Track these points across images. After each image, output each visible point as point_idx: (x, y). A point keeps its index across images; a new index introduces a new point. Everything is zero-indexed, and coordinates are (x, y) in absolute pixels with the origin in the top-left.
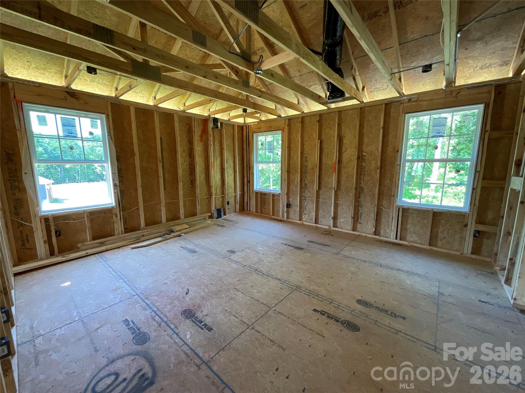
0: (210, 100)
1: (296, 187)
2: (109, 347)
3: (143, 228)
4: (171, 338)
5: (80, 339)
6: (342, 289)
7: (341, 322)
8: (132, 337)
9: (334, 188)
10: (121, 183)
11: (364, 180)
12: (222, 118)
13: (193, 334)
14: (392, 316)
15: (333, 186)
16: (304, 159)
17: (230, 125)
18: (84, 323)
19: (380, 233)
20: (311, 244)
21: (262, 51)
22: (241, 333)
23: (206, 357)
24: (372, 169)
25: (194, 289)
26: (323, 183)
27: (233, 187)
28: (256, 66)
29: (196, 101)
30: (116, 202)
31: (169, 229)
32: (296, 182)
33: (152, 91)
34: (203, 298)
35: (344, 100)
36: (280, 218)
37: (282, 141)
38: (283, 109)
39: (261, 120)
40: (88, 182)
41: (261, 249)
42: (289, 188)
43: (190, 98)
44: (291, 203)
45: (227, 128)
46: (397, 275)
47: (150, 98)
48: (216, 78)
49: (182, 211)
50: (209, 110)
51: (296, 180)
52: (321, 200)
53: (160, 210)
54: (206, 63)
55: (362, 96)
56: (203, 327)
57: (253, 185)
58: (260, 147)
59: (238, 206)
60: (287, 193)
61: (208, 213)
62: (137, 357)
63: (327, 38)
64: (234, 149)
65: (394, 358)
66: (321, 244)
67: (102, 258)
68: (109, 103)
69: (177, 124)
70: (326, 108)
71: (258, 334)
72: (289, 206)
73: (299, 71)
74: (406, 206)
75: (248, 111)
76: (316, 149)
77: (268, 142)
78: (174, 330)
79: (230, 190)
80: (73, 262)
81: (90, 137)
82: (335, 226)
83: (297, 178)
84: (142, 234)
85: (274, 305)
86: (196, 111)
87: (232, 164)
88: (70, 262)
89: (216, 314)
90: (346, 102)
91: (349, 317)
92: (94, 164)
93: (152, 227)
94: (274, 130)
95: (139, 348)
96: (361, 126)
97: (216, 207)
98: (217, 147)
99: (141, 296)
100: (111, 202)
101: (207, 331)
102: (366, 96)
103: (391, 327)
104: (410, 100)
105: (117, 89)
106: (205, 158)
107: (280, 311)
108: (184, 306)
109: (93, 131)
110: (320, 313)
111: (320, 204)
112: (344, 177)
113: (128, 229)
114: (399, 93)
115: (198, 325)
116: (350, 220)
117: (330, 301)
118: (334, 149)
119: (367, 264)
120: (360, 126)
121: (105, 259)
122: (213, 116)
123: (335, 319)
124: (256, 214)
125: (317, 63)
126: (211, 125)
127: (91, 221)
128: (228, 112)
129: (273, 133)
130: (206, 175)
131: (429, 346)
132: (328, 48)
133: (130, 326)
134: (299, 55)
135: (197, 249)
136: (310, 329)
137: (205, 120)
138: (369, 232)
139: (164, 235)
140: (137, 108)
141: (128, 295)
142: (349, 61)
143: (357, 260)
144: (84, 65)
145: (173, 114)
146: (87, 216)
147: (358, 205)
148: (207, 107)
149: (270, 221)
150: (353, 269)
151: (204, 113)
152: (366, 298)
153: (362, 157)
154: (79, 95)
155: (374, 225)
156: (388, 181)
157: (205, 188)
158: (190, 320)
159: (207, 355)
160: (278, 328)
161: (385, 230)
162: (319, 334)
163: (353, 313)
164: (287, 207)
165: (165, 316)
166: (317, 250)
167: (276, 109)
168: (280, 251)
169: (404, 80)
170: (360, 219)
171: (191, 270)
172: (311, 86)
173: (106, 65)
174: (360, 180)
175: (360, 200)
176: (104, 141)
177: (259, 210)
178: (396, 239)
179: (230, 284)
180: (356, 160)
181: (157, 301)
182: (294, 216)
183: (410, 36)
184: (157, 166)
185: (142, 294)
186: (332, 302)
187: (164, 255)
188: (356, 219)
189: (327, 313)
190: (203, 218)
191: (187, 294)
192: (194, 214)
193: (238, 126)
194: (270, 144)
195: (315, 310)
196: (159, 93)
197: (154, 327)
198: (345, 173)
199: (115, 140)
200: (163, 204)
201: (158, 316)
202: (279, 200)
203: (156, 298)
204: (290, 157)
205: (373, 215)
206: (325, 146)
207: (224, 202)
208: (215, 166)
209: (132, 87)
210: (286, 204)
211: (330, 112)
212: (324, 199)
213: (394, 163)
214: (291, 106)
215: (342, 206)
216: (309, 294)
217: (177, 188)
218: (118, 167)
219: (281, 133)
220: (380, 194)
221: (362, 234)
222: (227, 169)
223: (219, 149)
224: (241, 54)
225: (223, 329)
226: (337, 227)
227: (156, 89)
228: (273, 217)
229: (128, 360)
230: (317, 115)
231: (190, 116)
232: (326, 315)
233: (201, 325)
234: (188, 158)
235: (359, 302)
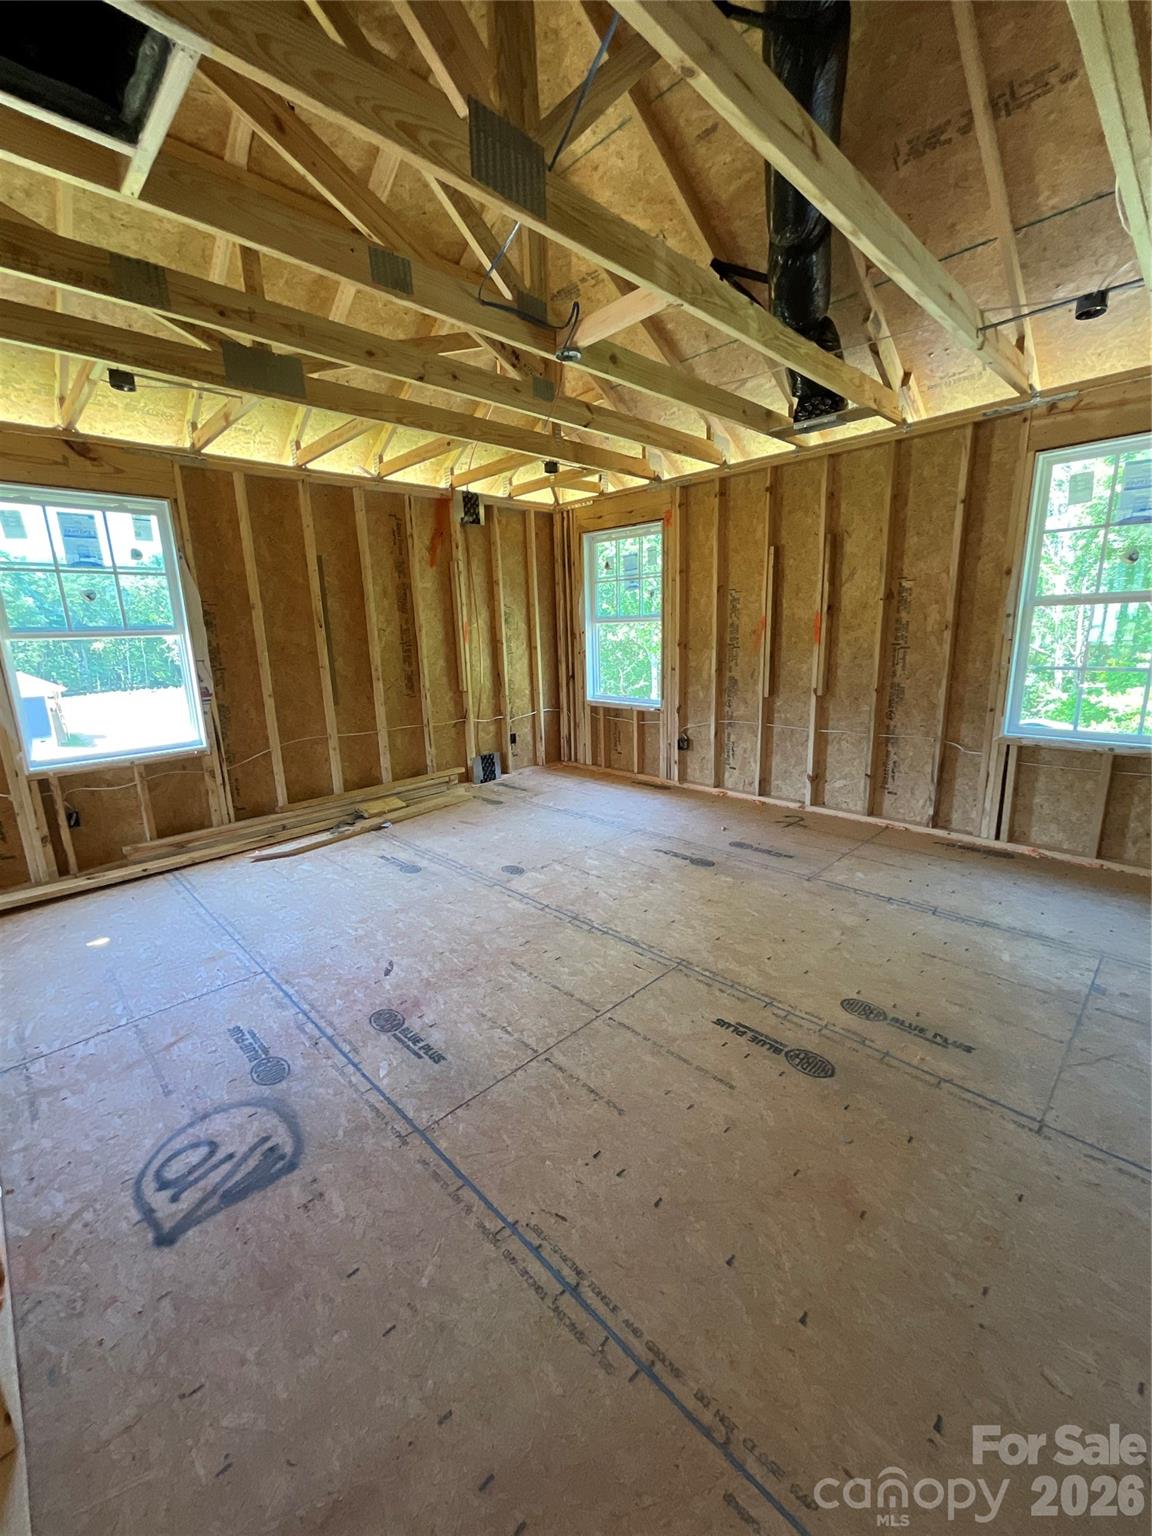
0: (449, 444)
1: (707, 688)
2: (196, 1087)
3: (281, 808)
4: (342, 1074)
5: (130, 1067)
6: (806, 972)
7: (787, 1053)
8: (248, 1067)
9: (815, 691)
10: (220, 686)
11: (904, 663)
12: (491, 493)
13: (396, 1068)
14: (936, 1043)
15: (814, 686)
16: (729, 606)
17: (513, 511)
18: (139, 1032)
19: (949, 821)
20: (739, 850)
21: (593, 282)
22: (517, 1070)
23: (423, 1120)
24: (929, 629)
25: (405, 962)
26: (783, 673)
27: (527, 692)
28: (562, 336)
29: (414, 447)
30: (208, 736)
31: (351, 809)
32: (705, 675)
33: (290, 424)
34: (428, 983)
35: (843, 420)
36: (661, 779)
37: (665, 553)
38: (667, 457)
39: (602, 494)
40: (151, 687)
41: (596, 863)
42: (685, 694)
43: (394, 438)
44: (691, 738)
45: (504, 522)
46: (978, 939)
47: (284, 447)
48: (455, 377)
49: (385, 762)
50: (452, 469)
51: (707, 667)
52: (777, 727)
53: (327, 760)
54: (432, 334)
55: (902, 403)
56: (421, 1053)
57: (583, 688)
58: (602, 574)
59: (542, 748)
60: (680, 707)
61: (458, 766)
62: (259, 1110)
63: (779, 228)
64: (527, 582)
65: (914, 1143)
66: (769, 852)
67: (181, 883)
68: (177, 469)
69: (361, 518)
70: (792, 447)
71: (559, 1074)
72: (684, 744)
73: (707, 336)
74: (1029, 739)
75: (561, 468)
76: (762, 575)
77: (624, 557)
78: (350, 1055)
79: (518, 704)
80: (114, 891)
81: (133, 563)
82: (817, 800)
83: (707, 662)
84: (284, 822)
85: (610, 1006)
86: (414, 476)
87: (523, 626)
88: (108, 892)
89: (456, 1023)
90: (851, 425)
91: (811, 1044)
92: (165, 637)
93: (305, 804)
94: (642, 520)
95: (266, 1091)
96: (899, 498)
97: (478, 752)
98: (479, 580)
99: (273, 974)
100: (197, 738)
101: (430, 1062)
102: (914, 402)
103: (925, 1069)
104: (1052, 407)
105: (194, 426)
106: (445, 610)
107: (626, 1021)
108: (377, 1002)
109: (141, 546)
110: (732, 1029)
111: (775, 738)
112: (844, 656)
113: (243, 809)
114: (1015, 386)
115: (408, 1047)
116: (862, 785)
117: (766, 999)
118: (816, 574)
119: (895, 906)
120: (895, 497)
121: (189, 887)
122: (464, 488)
123: (772, 1046)
124: (594, 768)
125: (741, 313)
126: (458, 514)
127: (151, 790)
128: (508, 474)
129: (640, 532)
130: (447, 661)
131: (1024, 1121)
132: (785, 262)
133: (246, 1042)
134: (680, 295)
135: (423, 863)
136: (698, 1068)
137: (440, 502)
138: (918, 819)
139: (338, 826)
140: (252, 476)
141: (243, 972)
142: (857, 294)
143: (868, 895)
144: (101, 367)
145: (351, 489)
146: (141, 776)
147: (888, 740)
148: (445, 460)
149: (629, 788)
150: (850, 920)
151: (438, 479)
152: (871, 997)
153: (900, 593)
154: (100, 448)
155: (933, 798)
156: (978, 664)
157: (447, 699)
158: (389, 1034)
159: (425, 1115)
160: (614, 1063)
161: (965, 812)
162: (721, 1081)
163: (824, 1032)
164: (680, 748)
165: (331, 1024)
166: (755, 869)
167: (644, 456)
168: (646, 870)
169: (1036, 344)
170: (890, 780)
171: (402, 916)
172: (744, 381)
173: (157, 363)
174: (893, 665)
175: (892, 723)
176: (170, 575)
177: (602, 759)
178: (997, 837)
179: (501, 951)
180: (881, 602)
181: (312, 990)
182: (702, 775)
183: (1048, 201)
184: (313, 637)
185: (277, 970)
186: (771, 1003)
187: (335, 877)
188: (880, 780)
189: (753, 1031)
190: (441, 780)
191: (387, 972)
192: (419, 771)
193: (537, 514)
194: (632, 562)
195: (720, 1022)
196: (308, 430)
197: (302, 1047)
198: (849, 643)
199: (199, 569)
200: (333, 743)
201: (313, 1022)
202: (657, 727)
203: (310, 981)
204: (687, 602)
205: (930, 769)
206: (789, 562)
207: (504, 737)
208: (475, 632)
209: (232, 418)
210: (677, 738)
211: (802, 460)
212: (786, 722)
213: (997, 610)
214: (683, 445)
215: (839, 743)
216: (710, 982)
217: (370, 699)
218: (210, 644)
219: (660, 528)
220: (952, 704)
221: (896, 824)
222: (509, 640)
223: (484, 585)
224: (515, 306)
225: (472, 1060)
226: (823, 805)
227: (298, 420)
228: (642, 777)
229: (239, 1116)
230: (764, 470)
231: (397, 491)
232: (750, 1034)
233: (416, 1048)
234: (397, 613)
235: (848, 1005)
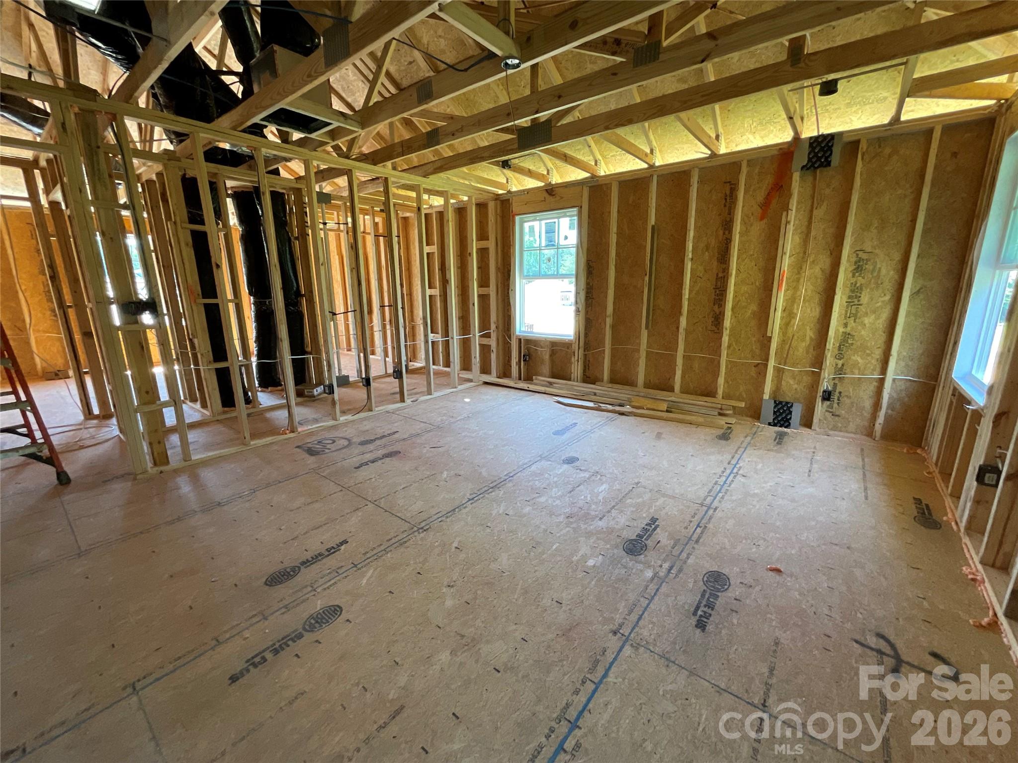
3: (603, 383)
30: (575, 333)
49: (676, 377)
68: (586, 189)
79: (855, 362)
91: (301, 580)
97: (775, 395)
100: (569, 333)
103: (236, 638)
106: (768, 259)
110: (335, 546)
113: (589, 377)
117: (361, 565)
123: (309, 562)
127: (553, 354)
130: (760, 306)
137: (785, 156)
140: (624, 182)
152: (338, 627)
154: (557, 189)
157: (753, 340)
163: (309, 589)
186: (356, 566)
192: (709, 392)
195: (345, 542)
199: (591, 242)
200: (643, 353)
207: (817, 390)
218: (588, 284)
222: (858, 290)
223: (831, 230)
231: (733, 160)
232: (326, 554)
234: (715, 263)
235: (336, 611)
